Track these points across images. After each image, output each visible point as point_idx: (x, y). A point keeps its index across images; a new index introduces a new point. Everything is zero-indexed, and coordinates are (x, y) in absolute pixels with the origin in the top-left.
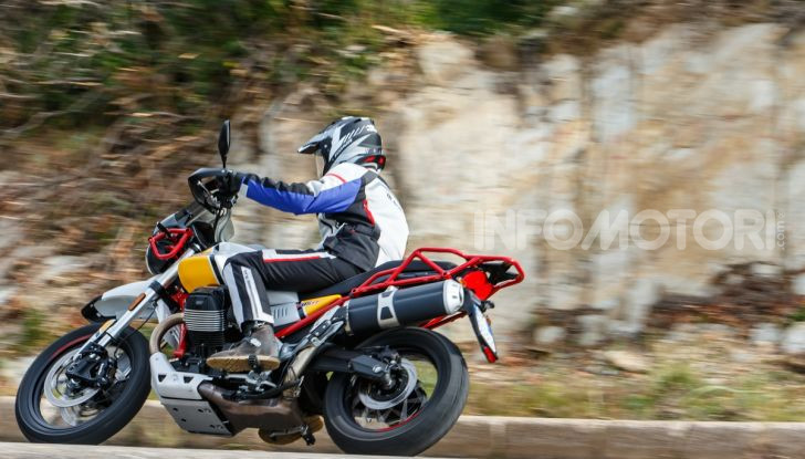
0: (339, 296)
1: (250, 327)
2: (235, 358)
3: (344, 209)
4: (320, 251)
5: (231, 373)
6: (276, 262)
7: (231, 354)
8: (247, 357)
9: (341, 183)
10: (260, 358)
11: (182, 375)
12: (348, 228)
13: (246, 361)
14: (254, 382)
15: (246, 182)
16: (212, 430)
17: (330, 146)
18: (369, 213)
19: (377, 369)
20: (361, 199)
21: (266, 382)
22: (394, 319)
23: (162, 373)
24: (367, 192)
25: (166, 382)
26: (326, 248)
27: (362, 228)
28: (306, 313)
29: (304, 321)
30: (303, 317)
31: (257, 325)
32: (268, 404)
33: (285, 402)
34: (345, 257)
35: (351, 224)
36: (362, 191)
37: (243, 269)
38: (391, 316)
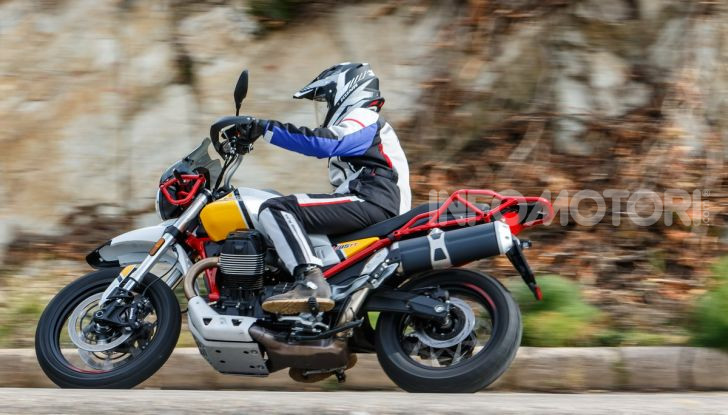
0: (377, 239)
1: (302, 270)
2: (295, 300)
3: (362, 153)
4: (347, 194)
5: (285, 315)
6: (310, 206)
7: (290, 297)
8: (306, 300)
9: (361, 128)
10: (319, 300)
11: (229, 318)
12: (368, 171)
13: (305, 303)
14: (309, 323)
15: (271, 129)
16: (251, 370)
17: (335, 91)
18: (386, 156)
19: (439, 309)
20: (377, 143)
21: (319, 324)
22: (448, 260)
23: (208, 316)
24: (382, 136)
25: (211, 325)
26: (353, 192)
27: (382, 171)
28: (345, 256)
29: (344, 263)
30: (343, 259)
31: (309, 268)
32: (319, 345)
33: (337, 342)
34: (372, 200)
35: (369, 166)
36: (377, 135)
37: (283, 213)
38: (444, 257)
